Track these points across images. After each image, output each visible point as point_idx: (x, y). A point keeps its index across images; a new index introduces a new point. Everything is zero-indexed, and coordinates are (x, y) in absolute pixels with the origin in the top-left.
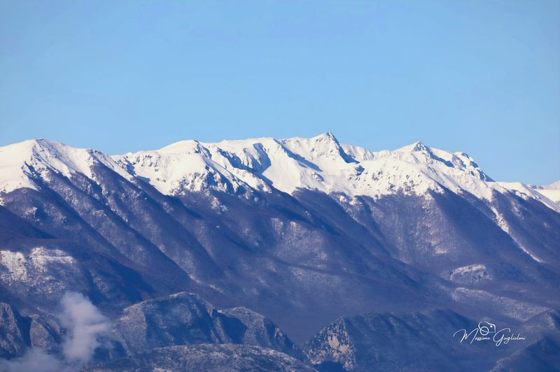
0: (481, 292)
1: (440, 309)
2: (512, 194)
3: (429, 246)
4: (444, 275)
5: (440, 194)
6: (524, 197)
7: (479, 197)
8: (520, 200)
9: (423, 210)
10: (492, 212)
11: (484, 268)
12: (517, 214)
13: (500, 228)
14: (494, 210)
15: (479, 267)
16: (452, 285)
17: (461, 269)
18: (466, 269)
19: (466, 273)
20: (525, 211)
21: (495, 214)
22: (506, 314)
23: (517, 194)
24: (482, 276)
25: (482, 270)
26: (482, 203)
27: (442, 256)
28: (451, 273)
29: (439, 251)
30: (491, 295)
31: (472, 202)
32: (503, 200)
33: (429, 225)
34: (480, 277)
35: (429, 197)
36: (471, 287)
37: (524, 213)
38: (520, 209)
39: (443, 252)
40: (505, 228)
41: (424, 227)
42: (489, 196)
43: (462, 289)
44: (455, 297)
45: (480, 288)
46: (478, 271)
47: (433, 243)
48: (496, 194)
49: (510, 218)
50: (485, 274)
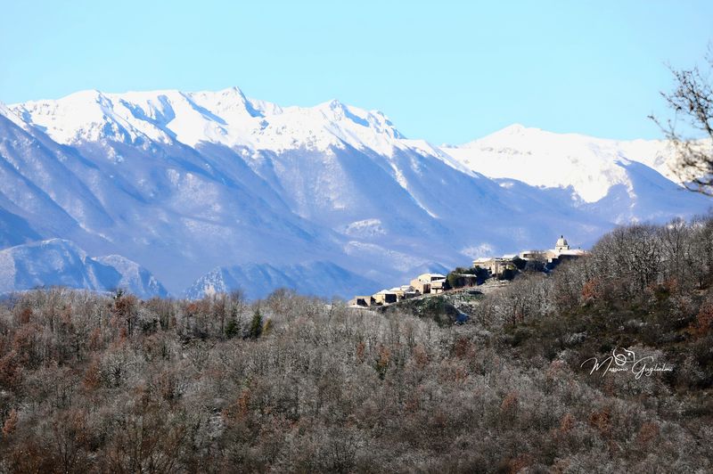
0: (372, 245)
1: (320, 260)
2: (412, 151)
3: (328, 201)
4: (340, 229)
5: (341, 150)
6: (424, 155)
7: (380, 153)
8: (420, 157)
9: (324, 165)
10: (392, 168)
11: (379, 222)
12: (415, 171)
13: (398, 184)
14: (394, 166)
15: (375, 221)
16: (345, 239)
17: (357, 223)
18: (362, 223)
19: (362, 227)
21: (394, 171)
22: (395, 267)
23: (418, 151)
24: (377, 230)
25: (377, 224)
26: (383, 159)
27: (340, 210)
28: (347, 227)
29: (338, 206)
30: (382, 249)
31: (373, 157)
32: (403, 157)
33: (329, 180)
34: (374, 231)
35: (330, 153)
36: (362, 241)
37: (424, 170)
38: (420, 166)
39: (340, 207)
40: (403, 183)
41: (324, 182)
42: (389, 153)
43: (355, 243)
44: (347, 250)
45: (372, 243)
46: (373, 226)
47: (332, 197)
48: (398, 151)
49: (409, 175)
50: (380, 228)
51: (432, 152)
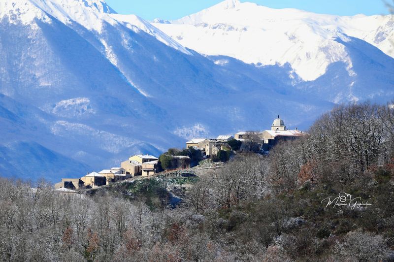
0: (81, 125)
1: (24, 141)
2: (123, 26)
3: (34, 78)
4: (46, 108)
5: (46, 24)
6: (135, 30)
7: (88, 28)
8: (131, 33)
9: (29, 40)
10: (101, 44)
11: (88, 101)
12: (126, 47)
13: (108, 61)
14: (104, 42)
15: (83, 100)
16: (52, 118)
17: (64, 102)
18: (69, 102)
19: (70, 106)
20: (135, 43)
21: (104, 47)
22: (105, 148)
23: (129, 26)
24: (85, 109)
25: (86, 103)
26: (92, 34)
27: (46, 88)
28: (54, 106)
29: (44, 84)
30: (91, 129)
31: (81, 33)
32: (113, 32)
33: (34, 56)
34: (83, 110)
35: (35, 27)
36: (71, 121)
37: (134, 46)
38: (130, 42)
39: (47, 84)
40: (114, 60)
41: (29, 58)
42: (98, 28)
43: (62, 123)
44: (54, 130)
45: (81, 122)
46: (81, 104)
47: (38, 74)
48: (107, 26)
49: (120, 52)
50: (89, 107)
51: (143, 27)
